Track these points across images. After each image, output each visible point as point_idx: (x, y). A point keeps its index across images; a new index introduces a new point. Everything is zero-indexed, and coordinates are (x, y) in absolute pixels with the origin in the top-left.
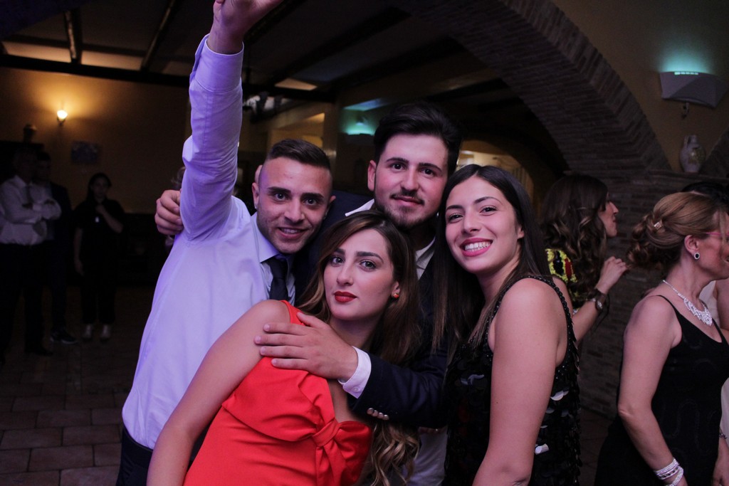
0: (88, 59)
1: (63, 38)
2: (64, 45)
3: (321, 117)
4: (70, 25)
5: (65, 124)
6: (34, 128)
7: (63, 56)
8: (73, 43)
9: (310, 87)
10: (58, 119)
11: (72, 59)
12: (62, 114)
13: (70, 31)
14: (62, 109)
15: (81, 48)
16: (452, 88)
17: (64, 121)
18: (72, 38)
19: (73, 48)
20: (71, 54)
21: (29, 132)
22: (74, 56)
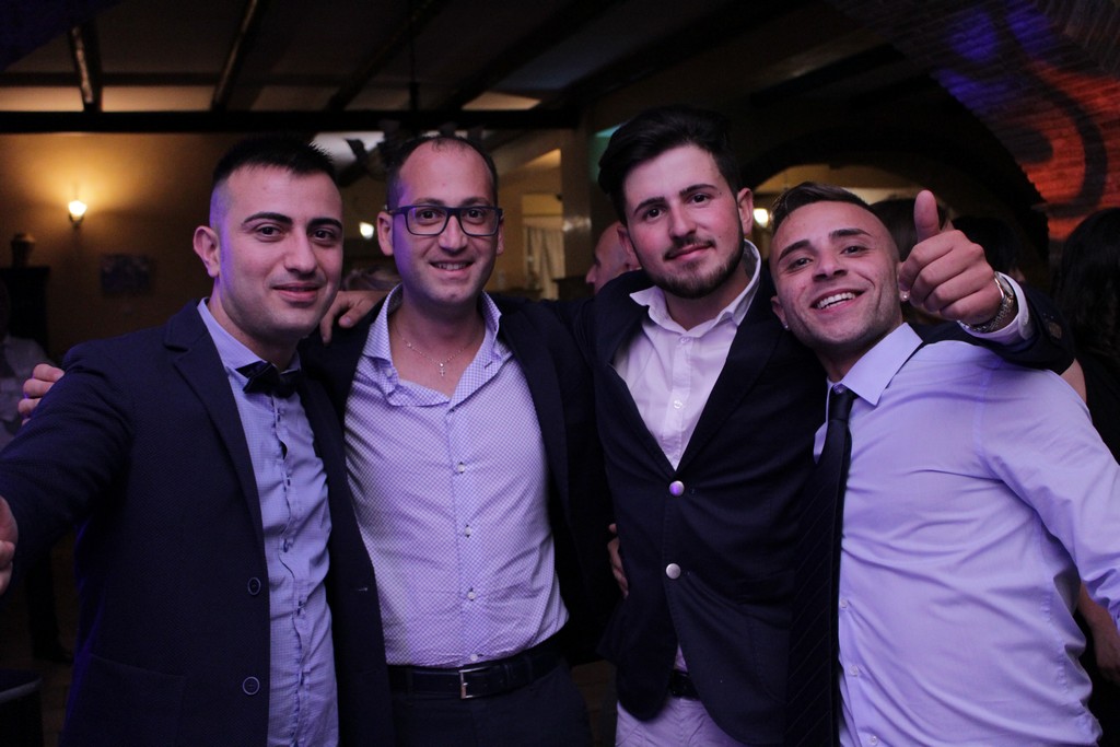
0: (115, 101)
1: (68, 68)
2: (69, 80)
3: (554, 156)
4: (80, 44)
5: (83, 224)
6: (30, 238)
7: (69, 101)
8: (85, 75)
9: (527, 104)
10: (71, 218)
11: (86, 105)
12: (78, 208)
13: (80, 54)
14: (76, 198)
15: (100, 81)
16: (797, 74)
17: (82, 219)
18: (83, 67)
19: (86, 84)
20: (84, 96)
21: (20, 247)
22: (89, 99)
